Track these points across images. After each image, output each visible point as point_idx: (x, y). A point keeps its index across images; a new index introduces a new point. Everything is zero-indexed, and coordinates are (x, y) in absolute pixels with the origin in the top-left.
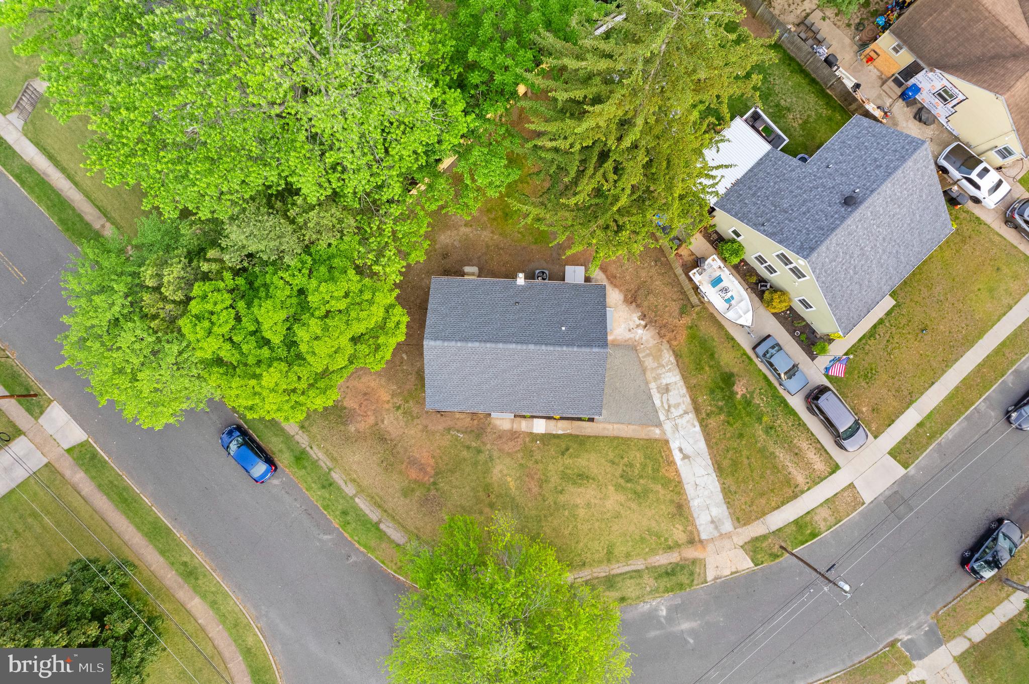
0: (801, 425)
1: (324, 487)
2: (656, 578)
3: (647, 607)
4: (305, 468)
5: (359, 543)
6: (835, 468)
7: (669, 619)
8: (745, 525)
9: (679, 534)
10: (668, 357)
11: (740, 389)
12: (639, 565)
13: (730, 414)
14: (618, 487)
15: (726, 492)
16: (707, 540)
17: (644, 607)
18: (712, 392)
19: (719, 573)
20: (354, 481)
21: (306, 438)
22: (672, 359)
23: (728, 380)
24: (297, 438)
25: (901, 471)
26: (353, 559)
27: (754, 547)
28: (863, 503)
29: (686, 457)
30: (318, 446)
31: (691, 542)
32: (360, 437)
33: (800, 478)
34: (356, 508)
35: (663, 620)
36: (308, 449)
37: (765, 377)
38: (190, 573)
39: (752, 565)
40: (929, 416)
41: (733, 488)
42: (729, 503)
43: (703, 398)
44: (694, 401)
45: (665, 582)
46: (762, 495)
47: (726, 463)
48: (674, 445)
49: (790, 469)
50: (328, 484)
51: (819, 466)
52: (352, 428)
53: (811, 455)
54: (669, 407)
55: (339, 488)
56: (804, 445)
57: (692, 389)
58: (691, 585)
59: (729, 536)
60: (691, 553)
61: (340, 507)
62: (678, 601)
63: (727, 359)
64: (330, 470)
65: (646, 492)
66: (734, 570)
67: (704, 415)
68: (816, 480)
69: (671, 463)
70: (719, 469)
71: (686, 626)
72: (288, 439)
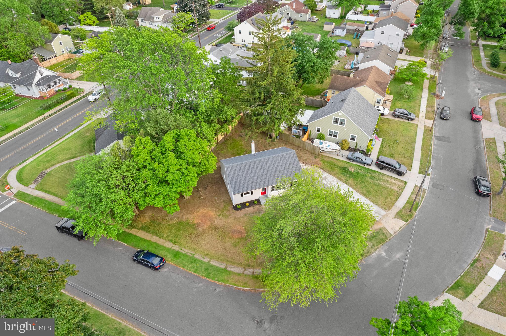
0: (381, 174)
1: (192, 262)
2: (370, 241)
3: (375, 255)
4: (181, 258)
5: (218, 280)
6: (406, 183)
7: (389, 256)
8: (389, 209)
11: (352, 170)
13: (354, 178)
15: (373, 201)
16: (379, 220)
17: (374, 255)
18: (342, 174)
19: (394, 230)
20: (206, 255)
21: (177, 246)
22: (321, 170)
23: (345, 169)
24: (173, 248)
25: (428, 177)
26: (218, 290)
27: (399, 215)
28: (426, 190)
30: (185, 247)
32: (205, 232)
33: (395, 189)
34: (212, 266)
35: (386, 257)
36: (180, 250)
37: (358, 165)
39: (405, 222)
40: (421, 161)
41: (374, 199)
42: (376, 204)
43: (341, 176)
44: (338, 178)
45: (374, 242)
46: (387, 197)
47: (365, 192)
49: (390, 187)
50: (194, 261)
51: (399, 183)
52: (201, 229)
53: (393, 181)
54: (330, 182)
55: (200, 261)
56: (388, 179)
57: (335, 175)
58: (387, 239)
59: (386, 215)
60: (377, 227)
61: (203, 268)
62: (386, 247)
63: (340, 164)
64: (193, 255)
66: (400, 227)
67: (345, 181)
68: (402, 188)
70: (364, 195)
71: (398, 256)
72: (168, 250)
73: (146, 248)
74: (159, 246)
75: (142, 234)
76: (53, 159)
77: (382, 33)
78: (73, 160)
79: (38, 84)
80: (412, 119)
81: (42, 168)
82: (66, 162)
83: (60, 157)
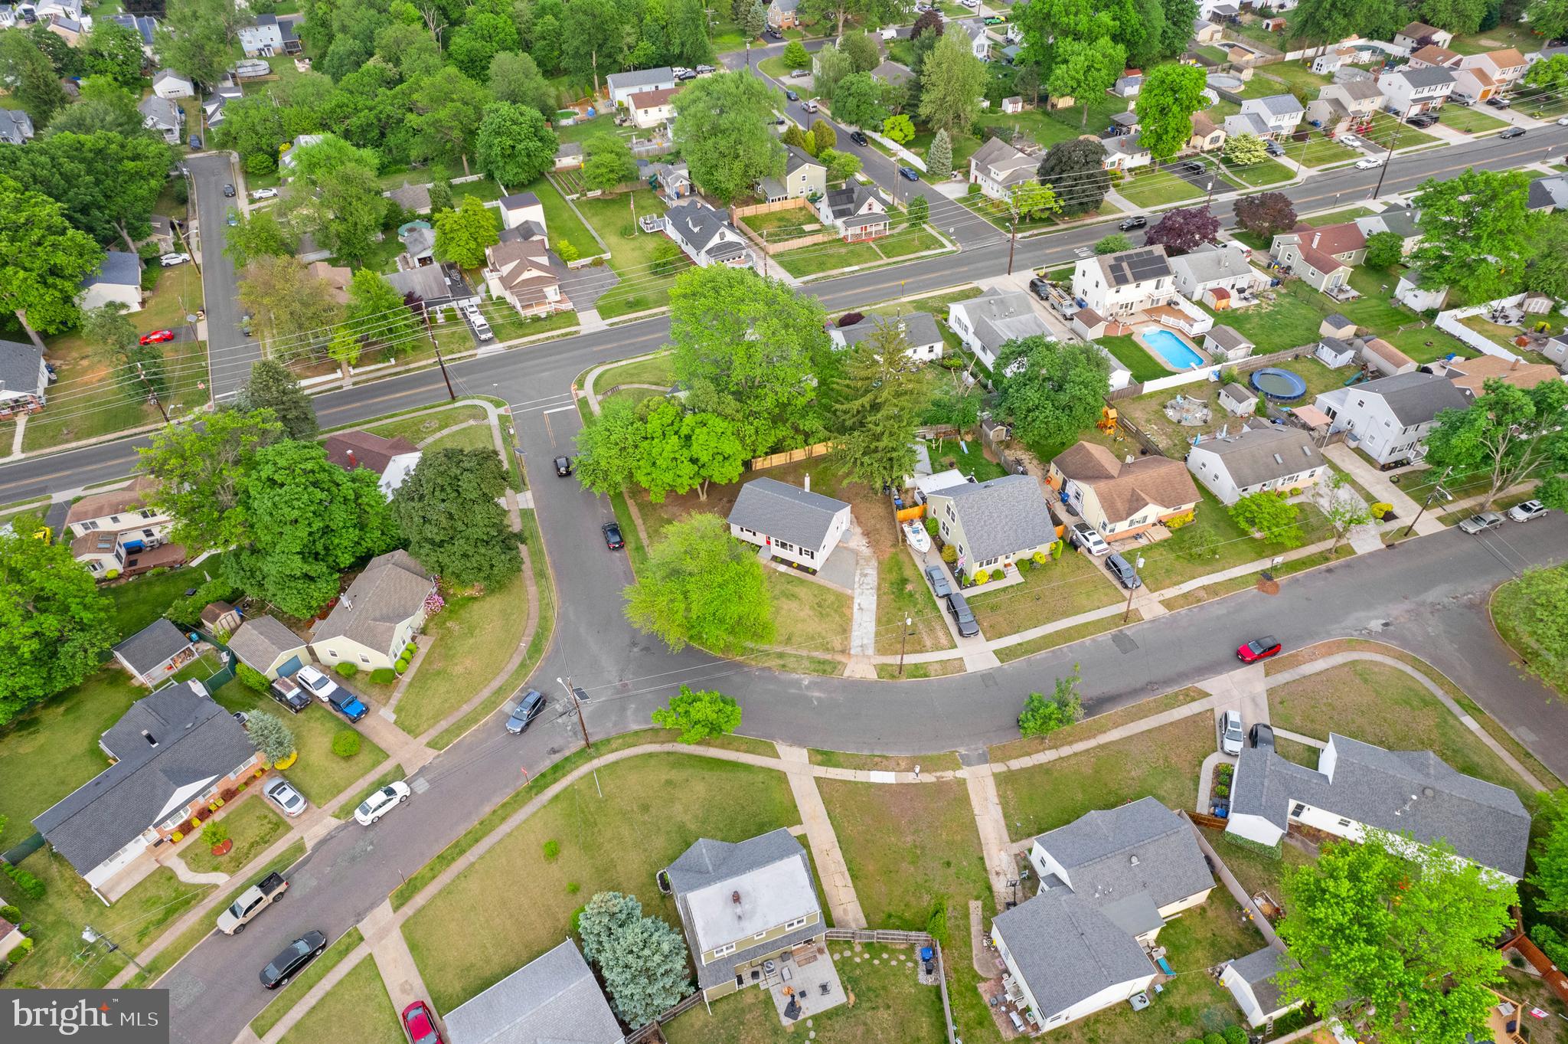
0: (941, 617)
2: (813, 663)
3: (797, 676)
4: (639, 553)
6: (954, 647)
7: (808, 687)
8: (882, 655)
9: (837, 642)
10: (874, 563)
11: (909, 587)
12: (805, 653)
13: (897, 597)
14: (812, 608)
15: (878, 634)
16: (854, 655)
17: (795, 676)
18: (892, 584)
19: (852, 675)
22: (876, 564)
23: (904, 581)
25: (997, 663)
27: (881, 669)
28: (965, 671)
29: (861, 609)
31: (843, 652)
33: (928, 643)
35: (804, 687)
37: (928, 589)
38: (541, 574)
39: (877, 677)
40: (1027, 642)
41: (883, 634)
42: (877, 640)
43: (885, 586)
44: (879, 584)
45: (815, 667)
46: (902, 643)
47: (884, 619)
48: (857, 601)
49: (925, 637)
51: (944, 641)
53: (941, 634)
54: (863, 583)
56: (938, 628)
57: (881, 579)
58: (832, 675)
59: (869, 657)
60: (839, 658)
62: (818, 680)
63: (908, 573)
65: (828, 615)
66: (864, 677)
67: (882, 593)
68: (938, 648)
69: (851, 608)
70: (879, 621)
71: (817, 694)
72: (638, 539)
73: (624, 524)
74: (635, 531)
75: (634, 511)
76: (638, 374)
77: (1361, 404)
78: (654, 387)
79: (709, 252)
80: (1126, 587)
81: (620, 380)
82: (646, 386)
83: (646, 376)
